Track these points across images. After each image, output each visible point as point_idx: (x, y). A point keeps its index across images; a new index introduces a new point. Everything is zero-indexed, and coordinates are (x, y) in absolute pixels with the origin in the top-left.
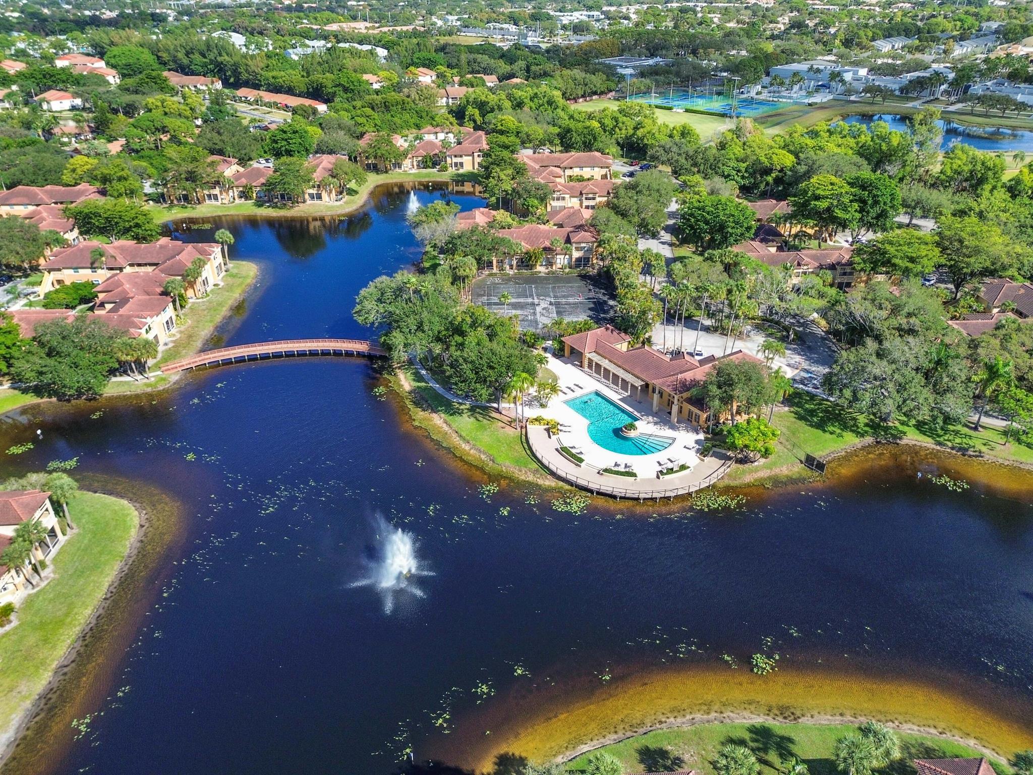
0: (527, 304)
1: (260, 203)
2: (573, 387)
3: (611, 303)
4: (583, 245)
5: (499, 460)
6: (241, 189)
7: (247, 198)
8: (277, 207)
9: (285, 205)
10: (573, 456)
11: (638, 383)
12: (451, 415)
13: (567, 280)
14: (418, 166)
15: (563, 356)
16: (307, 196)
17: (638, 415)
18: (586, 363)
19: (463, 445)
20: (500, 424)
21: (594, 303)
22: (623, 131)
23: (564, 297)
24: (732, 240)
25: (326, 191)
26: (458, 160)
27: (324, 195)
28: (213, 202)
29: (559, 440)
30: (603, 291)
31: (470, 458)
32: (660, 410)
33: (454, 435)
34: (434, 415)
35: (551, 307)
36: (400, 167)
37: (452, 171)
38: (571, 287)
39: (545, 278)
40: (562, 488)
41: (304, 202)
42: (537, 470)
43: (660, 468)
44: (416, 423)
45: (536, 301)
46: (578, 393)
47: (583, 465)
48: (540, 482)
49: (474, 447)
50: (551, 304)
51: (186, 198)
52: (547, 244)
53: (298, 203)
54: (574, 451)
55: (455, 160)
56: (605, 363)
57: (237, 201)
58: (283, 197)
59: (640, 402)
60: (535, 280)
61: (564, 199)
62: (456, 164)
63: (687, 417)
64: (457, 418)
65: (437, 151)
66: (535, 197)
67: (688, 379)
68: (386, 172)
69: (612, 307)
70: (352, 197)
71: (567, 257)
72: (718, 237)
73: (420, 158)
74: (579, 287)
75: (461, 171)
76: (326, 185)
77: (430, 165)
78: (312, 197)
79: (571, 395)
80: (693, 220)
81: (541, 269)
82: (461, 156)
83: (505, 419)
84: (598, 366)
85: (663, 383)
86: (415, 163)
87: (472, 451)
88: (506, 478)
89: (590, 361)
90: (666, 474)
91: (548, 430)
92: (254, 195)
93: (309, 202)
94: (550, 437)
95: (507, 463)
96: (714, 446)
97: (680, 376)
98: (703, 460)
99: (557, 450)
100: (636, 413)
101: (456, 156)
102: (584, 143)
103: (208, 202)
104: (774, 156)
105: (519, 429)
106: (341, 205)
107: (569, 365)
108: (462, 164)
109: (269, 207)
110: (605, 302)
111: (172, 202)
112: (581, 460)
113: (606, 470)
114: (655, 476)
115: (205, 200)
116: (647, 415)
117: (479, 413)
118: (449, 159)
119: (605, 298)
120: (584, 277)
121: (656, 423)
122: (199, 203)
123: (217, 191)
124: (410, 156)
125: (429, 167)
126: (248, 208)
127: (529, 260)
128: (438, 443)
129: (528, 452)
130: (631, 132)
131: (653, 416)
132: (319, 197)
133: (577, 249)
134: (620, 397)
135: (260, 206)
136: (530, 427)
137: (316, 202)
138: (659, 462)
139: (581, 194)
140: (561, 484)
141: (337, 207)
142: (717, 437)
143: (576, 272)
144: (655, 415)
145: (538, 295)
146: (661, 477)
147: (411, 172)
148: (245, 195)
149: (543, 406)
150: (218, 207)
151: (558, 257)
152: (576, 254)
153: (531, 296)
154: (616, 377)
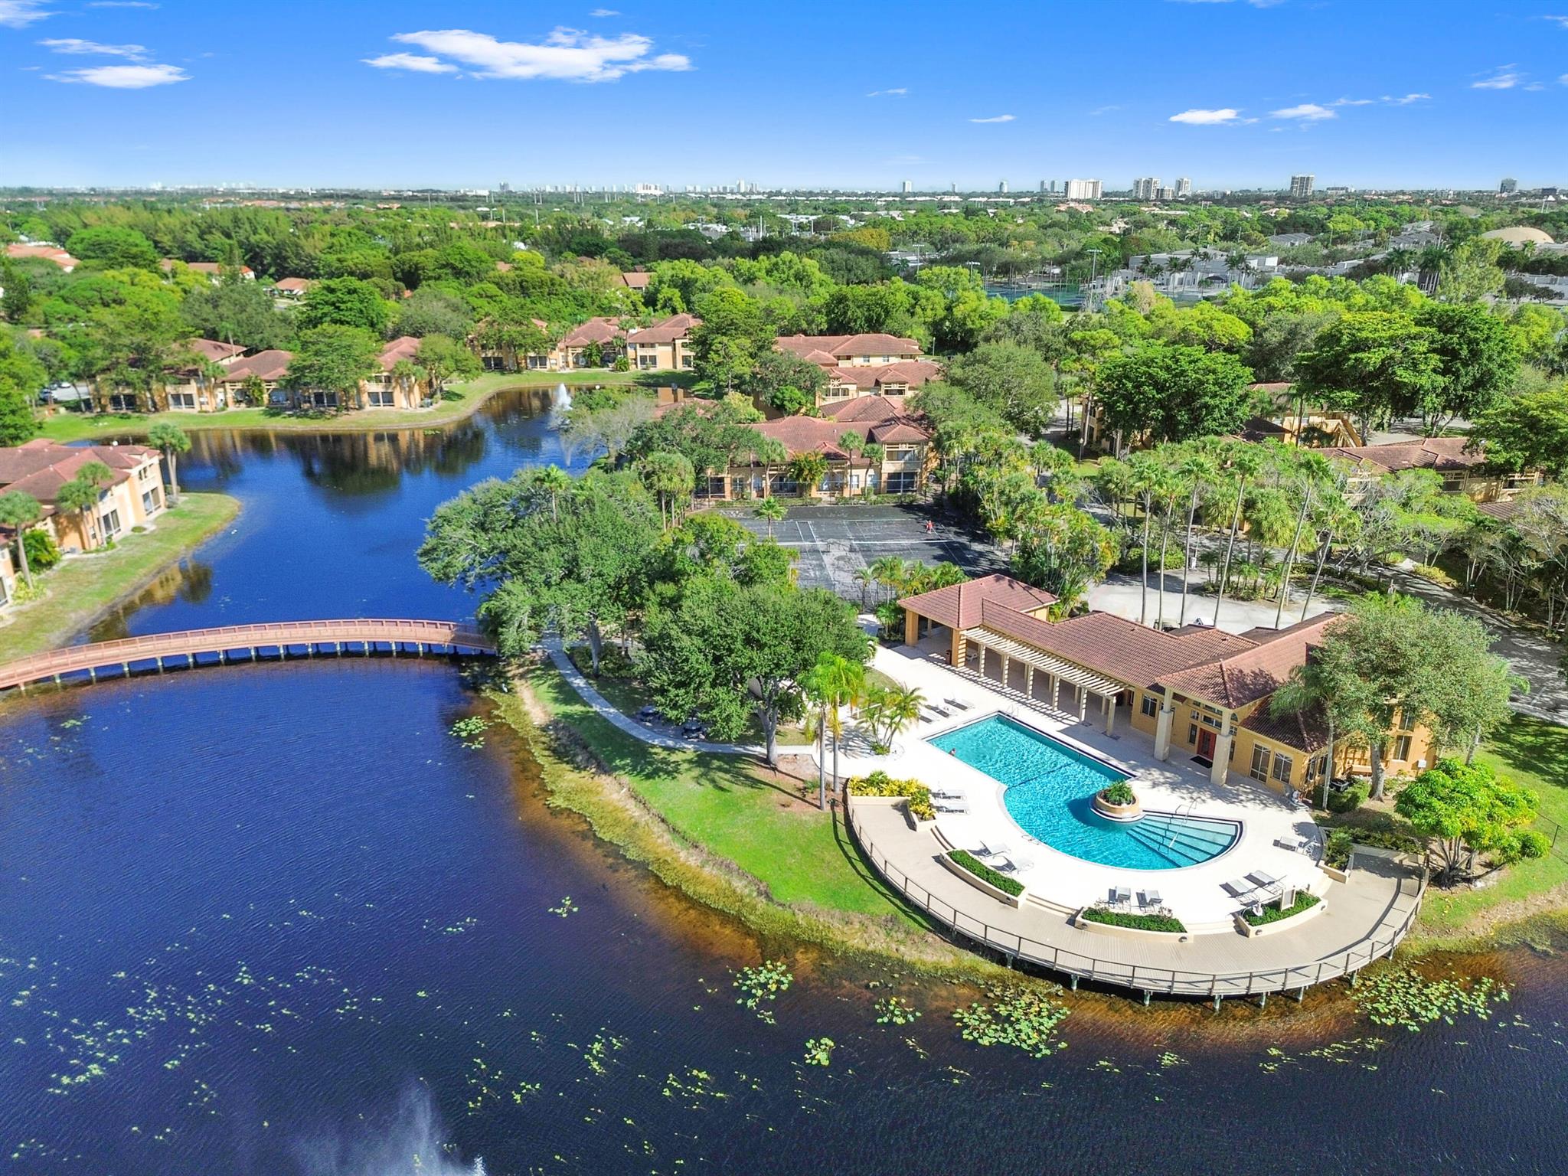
0: (803, 551)
1: (274, 411)
2: (942, 706)
3: (977, 547)
4: (903, 448)
5: (783, 893)
6: (239, 386)
7: (250, 403)
8: (306, 416)
9: (323, 412)
10: (988, 874)
11: (1108, 691)
12: (648, 777)
13: (877, 512)
14: (576, 363)
15: (903, 642)
16: (365, 398)
17: (1123, 766)
18: (960, 651)
19: (683, 854)
20: (776, 795)
21: (941, 546)
22: (929, 312)
23: (876, 538)
24: (1209, 424)
25: (402, 388)
26: (648, 352)
27: (399, 397)
28: (184, 409)
29: (938, 834)
30: (953, 529)
31: (702, 889)
32: (1172, 754)
33: (658, 828)
34: (605, 780)
35: (853, 555)
36: (543, 363)
37: (636, 370)
38: (888, 523)
39: (831, 510)
40: (974, 970)
41: (361, 407)
42: (893, 919)
43: (1236, 905)
44: (558, 801)
45: (820, 544)
46: (958, 719)
47: (1021, 899)
48: (909, 954)
49: (711, 858)
50: (852, 550)
51: (131, 401)
52: (832, 447)
53: (347, 409)
54: (988, 862)
55: (641, 352)
56: (1009, 648)
57: (232, 408)
58: (319, 398)
59: (1116, 738)
60: (812, 512)
61: (845, 392)
62: (643, 359)
63: (1248, 767)
64: (662, 783)
65: (609, 339)
66: (795, 383)
67: (1246, 671)
68: (519, 371)
69: (981, 554)
70: (452, 403)
71: (871, 472)
72: (1183, 416)
73: (580, 350)
74: (902, 523)
75: (652, 371)
76: (401, 375)
77: (598, 360)
78: (374, 397)
79: (940, 725)
80: (1129, 385)
81: (819, 494)
82: (652, 346)
83: (788, 783)
84: (993, 657)
85: (1188, 683)
86: (571, 359)
87: (707, 869)
88: (808, 945)
89: (972, 645)
90: (1263, 921)
91: (903, 809)
92: (266, 396)
93: (368, 408)
94: (912, 826)
95: (809, 901)
96: (1356, 839)
97: (1226, 664)
98: (1343, 880)
99: (938, 859)
100: (1114, 762)
101: (643, 346)
102: (869, 320)
103: (173, 409)
104: (1215, 323)
105: (827, 808)
106: (430, 413)
107: (919, 661)
108: (653, 359)
109: (290, 416)
110: (964, 547)
111: (103, 408)
112: (1016, 888)
113: (1093, 914)
114: (1230, 928)
115: (168, 405)
116: (1146, 766)
117: (720, 769)
118: (630, 351)
119: (964, 540)
120: (909, 508)
121: (1174, 786)
122: (157, 410)
123: (191, 388)
124: (561, 345)
125: (596, 364)
126: (254, 419)
127: (798, 476)
128: (613, 850)
129: (861, 867)
130: (941, 313)
131: (1162, 770)
132: (389, 399)
133: (891, 456)
134: (1063, 726)
135: (273, 415)
136: (855, 801)
137: (382, 408)
138: (1226, 887)
139: (878, 383)
140: (969, 958)
141: (423, 415)
142: (1345, 817)
143: (891, 500)
144: (1164, 764)
145: (822, 537)
146: (1252, 929)
147: (562, 371)
148: (248, 396)
149: (878, 749)
150: (193, 416)
151: (854, 472)
152: (889, 467)
153: (810, 537)
154: (1042, 678)
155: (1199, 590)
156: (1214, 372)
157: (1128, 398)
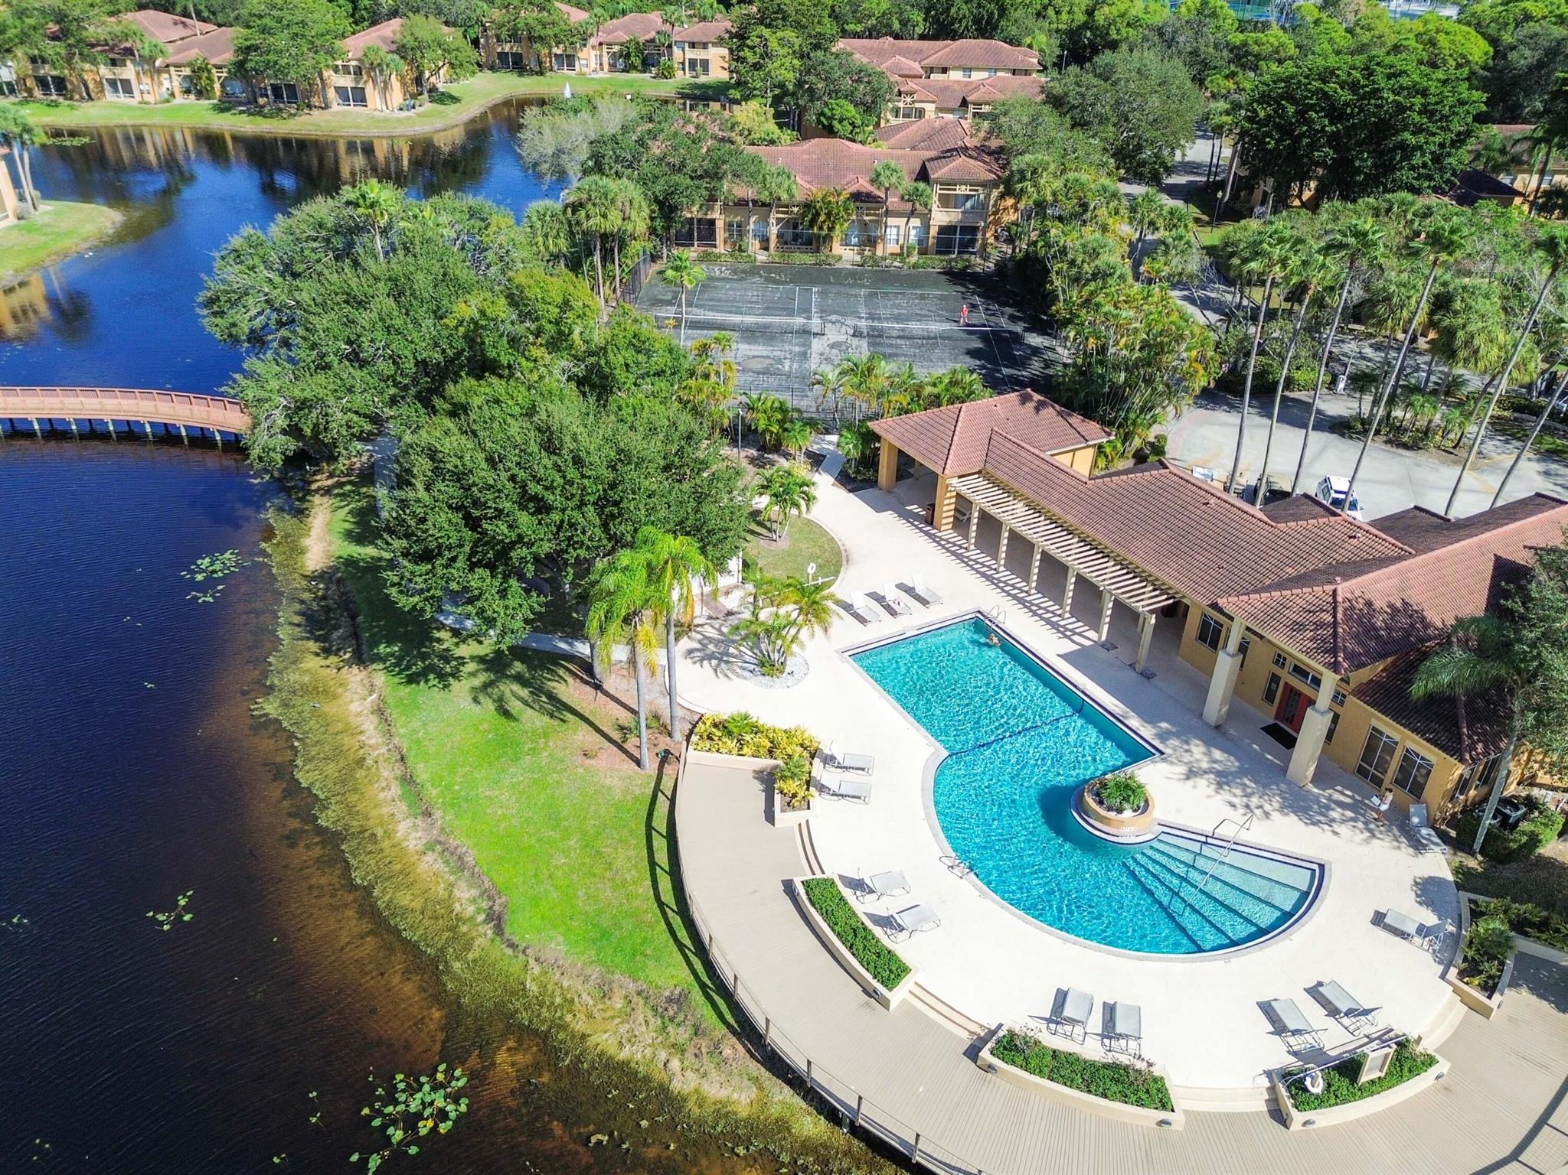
0: (787, 331)
1: (223, 108)
2: (892, 594)
3: (1034, 340)
4: (962, 190)
5: (519, 927)
6: (187, 71)
7: (200, 94)
8: (260, 113)
9: (280, 110)
10: (856, 935)
11: (1146, 603)
12: (412, 680)
13: (909, 280)
14: (613, 67)
15: (873, 483)
16: (331, 94)
17: (1147, 732)
18: (946, 509)
19: (403, 827)
20: (583, 736)
21: (984, 337)
22: (1064, 17)
23: (898, 318)
24: (1405, 175)
25: (375, 82)
26: (698, 54)
27: (372, 94)
28: (122, 99)
29: (806, 834)
30: (1009, 310)
31: (404, 899)
32: (1233, 714)
33: (388, 772)
34: (355, 676)
35: (855, 342)
36: (571, 66)
37: (683, 78)
38: (922, 297)
39: (851, 274)
40: (782, 1125)
41: (327, 107)
42: (679, 1000)
43: (1278, 1055)
44: (270, 707)
45: (815, 323)
46: (914, 619)
47: (897, 996)
48: (683, 1080)
49: (439, 845)
50: (857, 334)
51: (60, 84)
52: (864, 185)
53: (309, 106)
54: (862, 906)
55: (691, 54)
56: (1015, 516)
57: (179, 99)
58: (277, 91)
59: (1147, 676)
60: (827, 276)
61: (921, 113)
62: (693, 63)
63: (1355, 758)
64: (428, 694)
65: (652, 35)
66: (849, 96)
67: (1379, 603)
68: (541, 73)
69: (1036, 351)
70: (442, 107)
71: (916, 222)
72: (1365, 162)
73: (616, 49)
74: (942, 298)
75: (703, 79)
76: (372, 67)
77: (637, 62)
78: (341, 91)
79: (883, 628)
80: (1291, 109)
81: (844, 254)
82: (705, 46)
83: (608, 714)
84: (990, 525)
86: (605, 59)
87: (429, 857)
88: (525, 1033)
89: (963, 505)
90: (1320, 1102)
91: (768, 780)
92: (217, 86)
93: (335, 107)
94: (770, 817)
95: (556, 946)
96: (1520, 926)
98: (1486, 1012)
99: (789, 887)
100: (1134, 722)
101: (693, 45)
102: (977, 20)
103: (109, 95)
104: (1441, 37)
105: (651, 765)
106: (410, 118)
107: (889, 516)
108: (705, 64)
109: (244, 112)
110: (1017, 339)
111: (30, 91)
112: (890, 969)
113: (1012, 1047)
114: (1259, 1104)
115: (102, 91)
116: (1184, 733)
117: (519, 679)
118: (677, 52)
119: (1018, 328)
120: (958, 277)
121: (1223, 780)
122: (91, 98)
123: (129, 72)
124: (593, 41)
125: (635, 68)
126: (202, 114)
127: (813, 222)
129: (665, 884)
130: (1080, 18)
131: (1209, 743)
132: (360, 97)
133: (946, 201)
134: (1068, 647)
135: (222, 110)
136: (696, 757)
137: (353, 109)
139: (964, 103)
140: (783, 1096)
141: (399, 120)
142: (1509, 872)
143: (937, 263)
144: (1216, 734)
145: (824, 312)
146: (1297, 1117)
147: (594, 76)
148: (196, 86)
149: (768, 666)
150: (130, 108)
151: (891, 221)
152: (941, 217)
153: (806, 311)
154: (1054, 569)
155: (1340, 427)
156: (1424, 93)
157: (1286, 130)
